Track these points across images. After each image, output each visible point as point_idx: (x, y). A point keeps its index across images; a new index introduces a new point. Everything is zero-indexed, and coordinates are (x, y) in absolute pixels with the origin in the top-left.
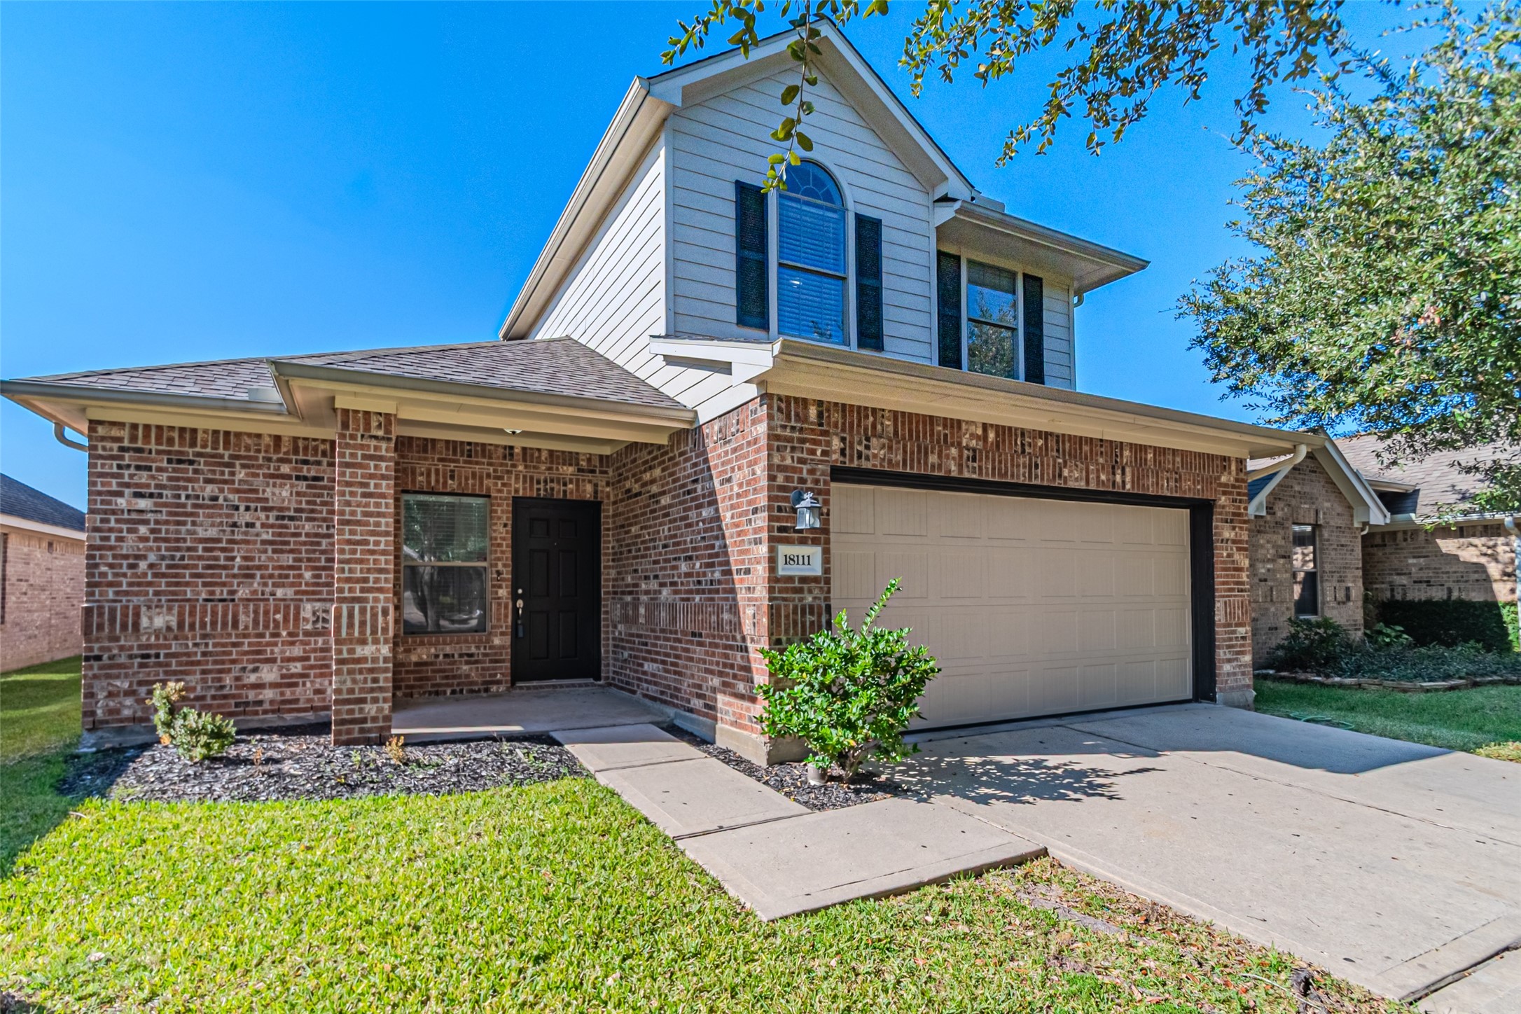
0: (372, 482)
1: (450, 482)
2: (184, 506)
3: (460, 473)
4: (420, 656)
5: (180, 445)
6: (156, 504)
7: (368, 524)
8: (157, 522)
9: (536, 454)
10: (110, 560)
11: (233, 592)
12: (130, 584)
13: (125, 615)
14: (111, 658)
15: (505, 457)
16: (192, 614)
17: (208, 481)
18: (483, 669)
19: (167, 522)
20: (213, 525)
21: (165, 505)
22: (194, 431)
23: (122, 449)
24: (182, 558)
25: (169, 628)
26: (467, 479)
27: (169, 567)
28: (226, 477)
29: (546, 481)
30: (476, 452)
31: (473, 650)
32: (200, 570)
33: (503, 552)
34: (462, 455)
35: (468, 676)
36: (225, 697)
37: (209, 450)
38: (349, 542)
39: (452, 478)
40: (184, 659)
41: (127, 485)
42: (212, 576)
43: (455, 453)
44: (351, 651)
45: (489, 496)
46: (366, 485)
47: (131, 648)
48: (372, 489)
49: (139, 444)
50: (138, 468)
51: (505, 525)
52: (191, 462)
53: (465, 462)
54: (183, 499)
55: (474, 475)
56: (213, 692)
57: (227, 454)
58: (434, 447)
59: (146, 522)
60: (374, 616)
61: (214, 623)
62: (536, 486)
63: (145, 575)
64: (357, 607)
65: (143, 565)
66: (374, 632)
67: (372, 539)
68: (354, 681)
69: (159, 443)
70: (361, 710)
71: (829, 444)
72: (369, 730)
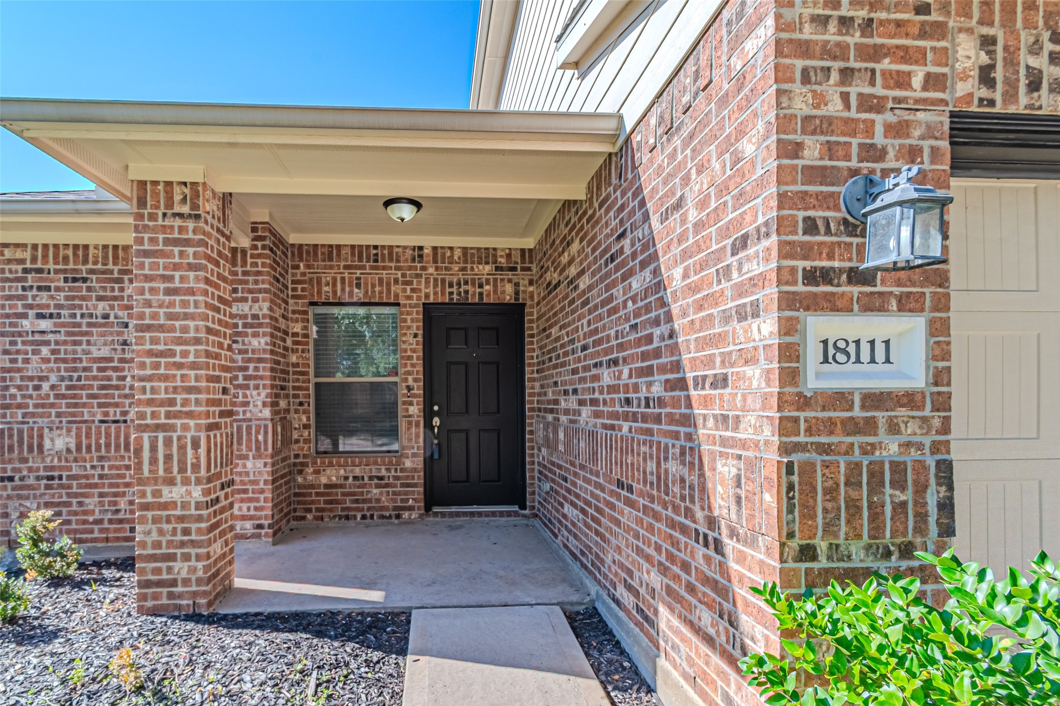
0: (177, 274)
1: (356, 290)
2: (79, 325)
3: (366, 279)
4: (329, 478)
5: (75, 263)
6: (55, 325)
7: (172, 329)
8: (57, 343)
9: (448, 254)
10: (19, 382)
11: (125, 413)
12: (36, 406)
13: (31, 437)
14: (22, 479)
15: (413, 260)
16: (88, 436)
17: (100, 299)
18: (394, 493)
19: (65, 343)
20: (105, 344)
21: (63, 325)
22: (86, 247)
23: (25, 271)
24: (79, 379)
25: (69, 451)
26: (373, 286)
27: (68, 388)
28: (116, 293)
29: (459, 284)
30: (383, 255)
31: (384, 472)
32: (95, 391)
33: (413, 365)
34: (368, 261)
36: (121, 521)
37: (99, 266)
38: (150, 353)
39: (358, 286)
40: (83, 481)
41: (31, 307)
42: (106, 396)
43: (360, 259)
44: (157, 493)
45: (398, 304)
46: (171, 279)
47: (38, 469)
48: (177, 284)
49: (39, 265)
50: (39, 288)
51: (416, 336)
52: (85, 280)
53: (372, 268)
54: (78, 319)
55: (381, 280)
56: (109, 516)
57: (116, 268)
58: (339, 254)
59: (47, 343)
60: (182, 448)
61: (108, 445)
62: (448, 290)
63: (48, 396)
64: (161, 436)
65: (46, 386)
66: (182, 470)
67: (178, 349)
68: (161, 532)
69: (56, 262)
70: (170, 570)
71: (944, 56)
72: (180, 596)
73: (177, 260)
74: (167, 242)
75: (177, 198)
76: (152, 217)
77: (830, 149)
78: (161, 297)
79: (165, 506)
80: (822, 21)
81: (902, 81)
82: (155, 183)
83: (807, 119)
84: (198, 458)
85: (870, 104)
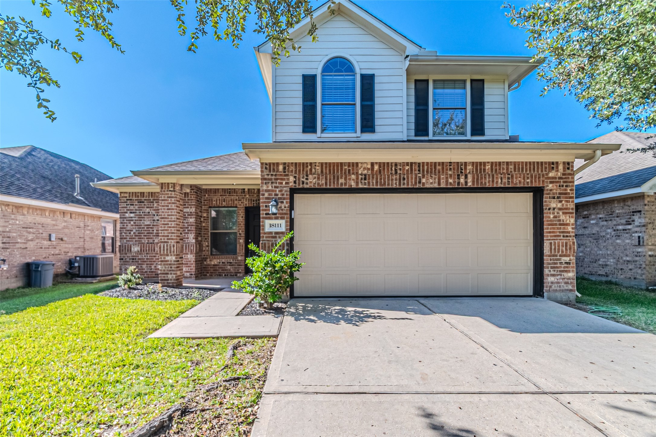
0: (170, 205)
1: (223, 203)
2: (141, 215)
3: (227, 199)
4: (214, 262)
5: (141, 197)
6: (135, 215)
7: (168, 218)
8: (135, 220)
9: (253, 191)
10: (125, 232)
11: (154, 241)
12: (129, 238)
13: (128, 247)
14: (125, 259)
15: (242, 193)
16: (144, 247)
17: (147, 207)
18: (235, 268)
19: (137, 220)
20: (149, 221)
21: (137, 215)
22: (144, 193)
23: (127, 200)
24: (141, 231)
25: (138, 251)
26: (229, 201)
27: (139, 233)
28: (152, 206)
29: (256, 201)
30: (232, 192)
31: (232, 261)
32: (146, 234)
33: (241, 227)
34: (227, 193)
35: (230, 270)
36: (152, 272)
37: (147, 198)
38: (163, 224)
39: (224, 201)
40: (142, 260)
41: (128, 210)
42: (149, 236)
43: (225, 193)
44: (164, 258)
45: (237, 207)
46: (168, 206)
47: (130, 257)
48: (170, 207)
49: (131, 198)
50: (131, 205)
51: (242, 217)
52: (143, 202)
53: (229, 196)
54: (141, 213)
55: (231, 200)
56: (149, 270)
57: (152, 199)
58: (218, 192)
59: (132, 220)
60: (170, 247)
61: (149, 250)
62: (253, 203)
63: (133, 236)
64: (165, 244)
65: (132, 233)
66: (170, 252)
67: (170, 223)
68: (165, 267)
69: (135, 197)
70: (167, 277)
71: (288, 179)
72: (170, 283)
73: (170, 202)
74: (168, 197)
75: (170, 186)
76: (164, 191)
77: (269, 195)
78: (166, 211)
79: (167, 261)
80: (268, 175)
81: (282, 183)
82: (165, 183)
83: (266, 190)
84: (174, 250)
85: (276, 187)
